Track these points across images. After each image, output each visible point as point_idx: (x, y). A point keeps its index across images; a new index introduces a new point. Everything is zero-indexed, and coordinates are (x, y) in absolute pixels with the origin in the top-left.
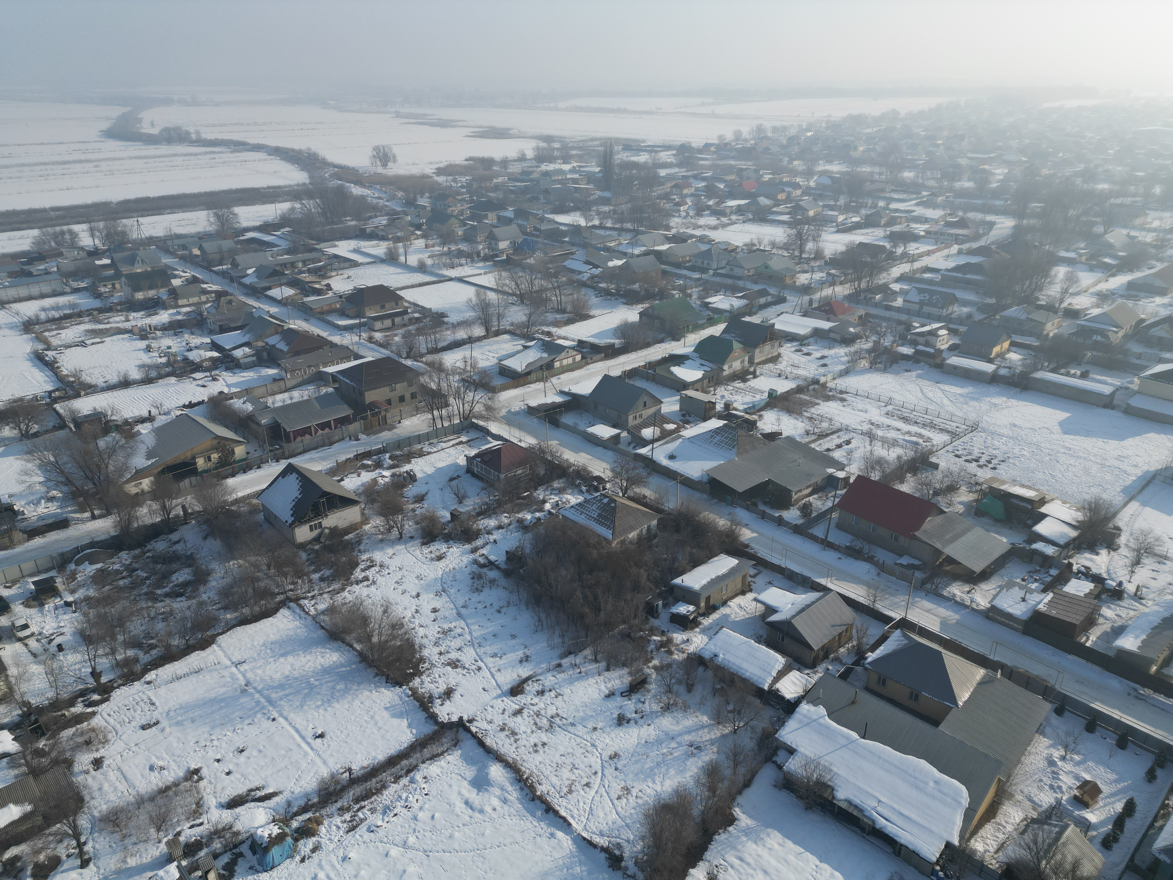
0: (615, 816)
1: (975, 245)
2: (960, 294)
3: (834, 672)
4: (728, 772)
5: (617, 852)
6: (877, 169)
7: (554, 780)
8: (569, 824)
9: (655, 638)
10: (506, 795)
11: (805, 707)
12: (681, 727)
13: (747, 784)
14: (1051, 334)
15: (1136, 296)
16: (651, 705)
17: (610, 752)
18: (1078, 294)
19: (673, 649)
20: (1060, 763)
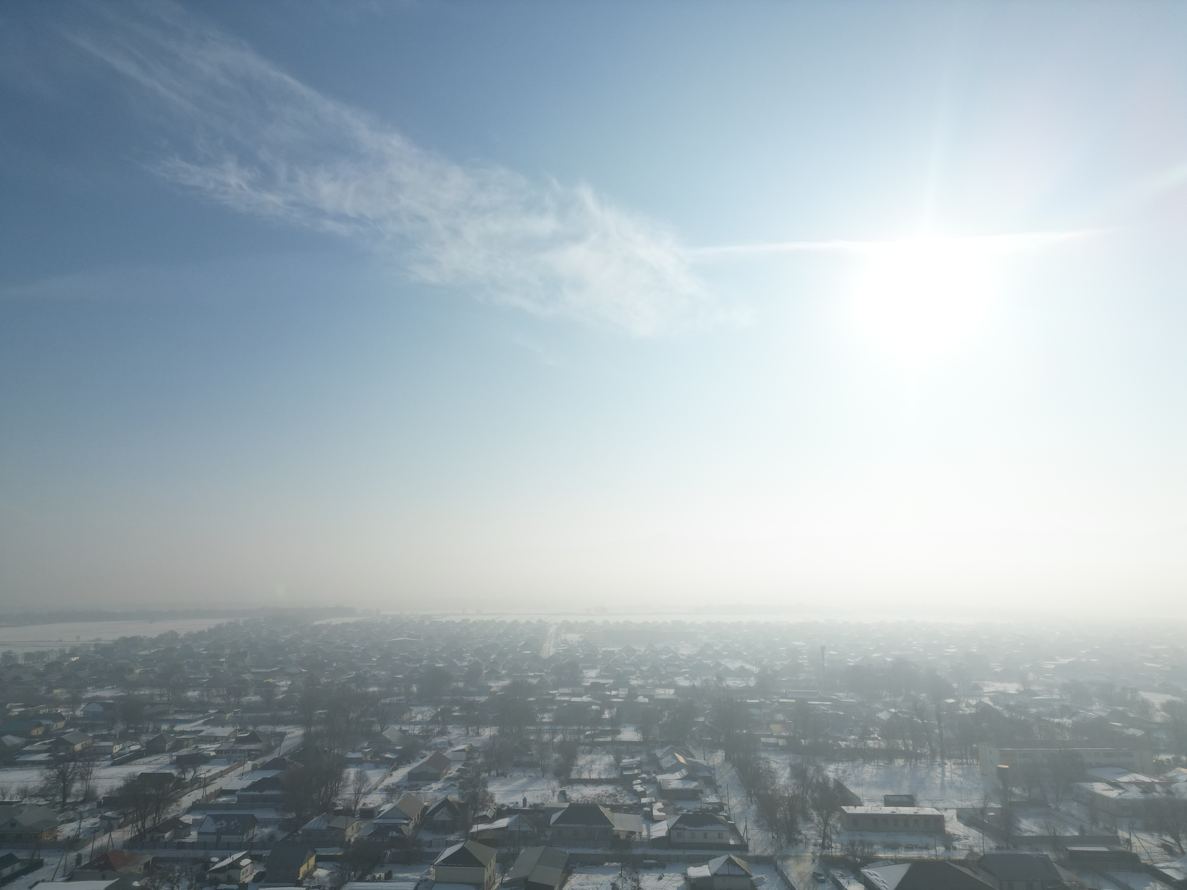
1: (268, 759)
2: (259, 814)
6: (157, 691)
14: (353, 840)
15: (417, 786)
18: (369, 792)
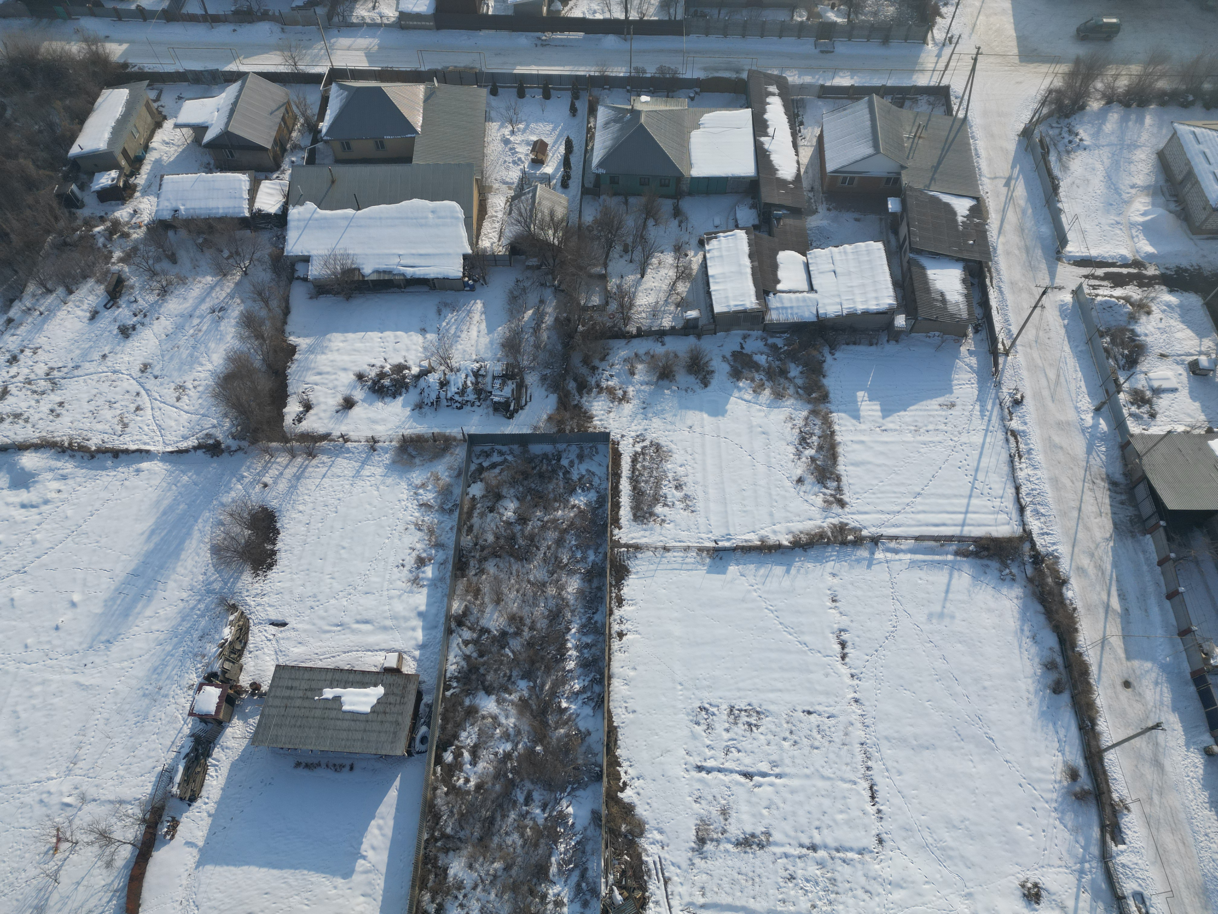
0: (186, 416)
3: (299, 162)
4: (263, 313)
5: (211, 442)
7: (100, 427)
8: (148, 452)
9: (97, 229)
10: (61, 472)
11: (294, 212)
12: (191, 301)
13: (287, 312)
16: (146, 299)
17: (138, 366)
19: (126, 229)
20: (512, 139)
